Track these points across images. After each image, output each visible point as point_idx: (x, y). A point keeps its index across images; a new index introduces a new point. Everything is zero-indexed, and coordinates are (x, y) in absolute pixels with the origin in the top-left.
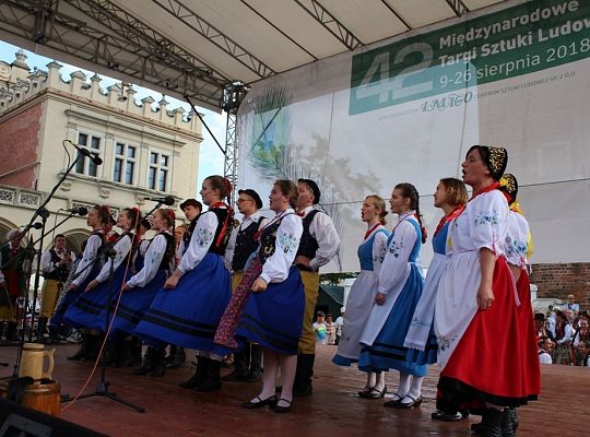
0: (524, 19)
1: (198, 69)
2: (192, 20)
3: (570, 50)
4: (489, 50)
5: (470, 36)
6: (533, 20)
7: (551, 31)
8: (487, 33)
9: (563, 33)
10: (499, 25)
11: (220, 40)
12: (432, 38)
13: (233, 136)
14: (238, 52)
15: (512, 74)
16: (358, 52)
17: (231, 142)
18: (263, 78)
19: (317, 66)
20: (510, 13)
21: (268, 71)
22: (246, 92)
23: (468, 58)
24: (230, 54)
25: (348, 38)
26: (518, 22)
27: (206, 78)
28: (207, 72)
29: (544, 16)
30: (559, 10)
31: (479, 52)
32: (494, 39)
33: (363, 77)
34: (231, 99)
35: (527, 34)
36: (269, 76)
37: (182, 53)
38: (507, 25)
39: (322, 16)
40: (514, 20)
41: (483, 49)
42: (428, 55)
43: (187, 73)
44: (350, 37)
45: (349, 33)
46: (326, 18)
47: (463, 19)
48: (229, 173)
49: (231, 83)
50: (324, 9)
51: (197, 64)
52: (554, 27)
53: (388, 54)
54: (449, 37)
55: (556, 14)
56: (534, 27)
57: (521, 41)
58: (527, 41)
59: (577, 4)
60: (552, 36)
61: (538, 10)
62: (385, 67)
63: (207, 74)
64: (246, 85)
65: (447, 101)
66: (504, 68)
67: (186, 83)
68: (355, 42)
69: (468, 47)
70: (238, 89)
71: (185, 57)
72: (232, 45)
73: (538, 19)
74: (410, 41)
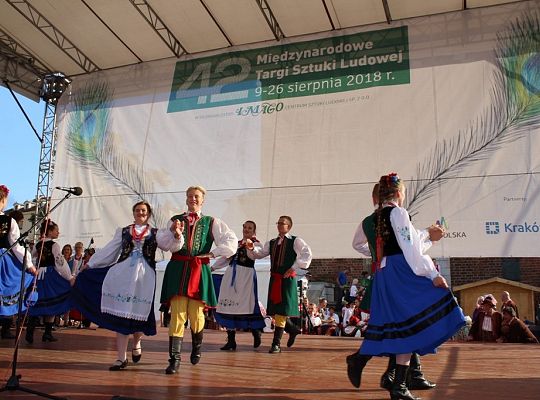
0: (331, 50)
1: (21, 56)
2: (23, 7)
3: (366, 79)
4: (299, 70)
5: (284, 57)
6: (337, 51)
7: (351, 61)
8: (299, 56)
9: (361, 64)
10: (309, 51)
11: (49, 31)
12: (251, 55)
13: (51, 126)
14: (66, 45)
15: (318, 92)
16: (183, 59)
17: (48, 130)
18: (88, 72)
19: (142, 67)
20: (319, 43)
21: (93, 67)
22: (67, 84)
23: (281, 74)
24: (59, 46)
25: (176, 46)
26: (325, 51)
27: (27, 66)
28: (30, 60)
29: (346, 50)
30: (358, 46)
31: (291, 72)
32: (305, 61)
33: (184, 82)
34: (50, 88)
35: (331, 62)
36: (94, 71)
37: (5, 38)
38: (316, 52)
39: (156, 23)
40: (322, 50)
41: (294, 69)
42: (246, 69)
43: (9, 59)
44: (177, 45)
45: (177, 41)
46: (159, 25)
47: (279, 43)
48: (45, 161)
49: (51, 73)
50: (158, 17)
51: (19, 50)
52: (353, 59)
53: (210, 64)
54: (266, 56)
55: (356, 49)
56: (338, 57)
57: (327, 67)
58: (331, 66)
59: (371, 44)
60: (351, 65)
61: (342, 44)
62: (206, 76)
63: (29, 62)
64: (67, 77)
65: (260, 109)
66: (311, 86)
67: (6, 67)
68: (181, 50)
69: (281, 65)
70: (59, 80)
71: (8, 42)
72: (61, 38)
73: (341, 51)
74: (231, 55)
